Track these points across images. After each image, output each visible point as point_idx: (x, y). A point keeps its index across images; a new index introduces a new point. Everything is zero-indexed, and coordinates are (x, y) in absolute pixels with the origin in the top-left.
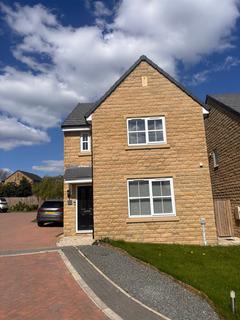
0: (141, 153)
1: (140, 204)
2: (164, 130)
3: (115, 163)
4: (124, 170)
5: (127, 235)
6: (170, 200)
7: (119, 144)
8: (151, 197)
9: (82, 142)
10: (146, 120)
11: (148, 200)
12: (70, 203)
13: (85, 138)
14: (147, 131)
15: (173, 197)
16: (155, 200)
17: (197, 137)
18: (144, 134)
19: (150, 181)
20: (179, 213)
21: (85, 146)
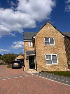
0: (48, 47)
1: (49, 61)
2: (54, 41)
3: (42, 50)
4: (44, 52)
5: (46, 70)
6: (56, 60)
7: (42, 45)
8: (52, 59)
9: (30, 44)
10: (49, 38)
11: (51, 60)
12: (27, 61)
13: (30, 43)
14: (50, 41)
15: (57, 59)
16: (53, 60)
17: (62, 43)
18: (49, 42)
19: (51, 55)
20: (59, 63)
21: (31, 45)
